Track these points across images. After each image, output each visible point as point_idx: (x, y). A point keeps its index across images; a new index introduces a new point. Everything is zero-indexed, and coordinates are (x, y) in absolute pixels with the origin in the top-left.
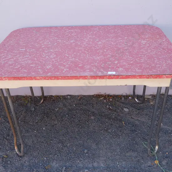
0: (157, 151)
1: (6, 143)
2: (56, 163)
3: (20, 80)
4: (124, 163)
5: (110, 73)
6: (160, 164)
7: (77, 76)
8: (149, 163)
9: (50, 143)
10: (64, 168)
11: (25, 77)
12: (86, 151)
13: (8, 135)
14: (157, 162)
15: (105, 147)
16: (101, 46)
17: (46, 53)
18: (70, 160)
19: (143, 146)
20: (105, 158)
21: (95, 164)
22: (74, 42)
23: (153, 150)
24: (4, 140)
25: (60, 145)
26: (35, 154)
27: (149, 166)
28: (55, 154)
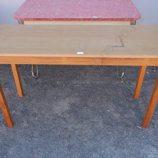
0: (123, 77)
1: (26, 72)
2: (59, 82)
3: (40, 20)
4: (102, 82)
5: (94, 17)
6: (124, 83)
7: (74, 19)
8: (118, 82)
9: (55, 72)
10: (64, 84)
11: (43, 19)
12: (78, 76)
13: (27, 68)
14: (122, 82)
15: (90, 74)
16: (89, 5)
17: (55, 8)
18: (68, 80)
19: (115, 74)
20: (90, 80)
21: (84, 83)
22: (71, 3)
23: (120, 75)
24: (24, 70)
25: (61, 73)
26: (45, 78)
27: (118, 84)
28: (58, 78)
